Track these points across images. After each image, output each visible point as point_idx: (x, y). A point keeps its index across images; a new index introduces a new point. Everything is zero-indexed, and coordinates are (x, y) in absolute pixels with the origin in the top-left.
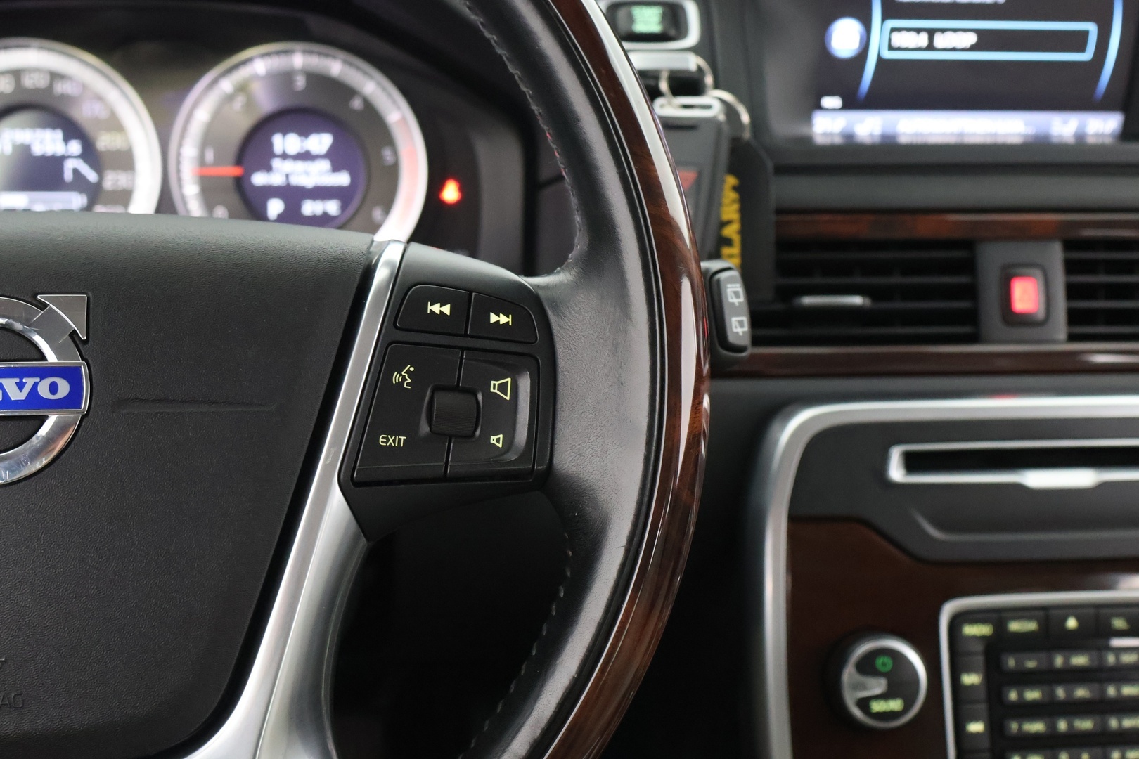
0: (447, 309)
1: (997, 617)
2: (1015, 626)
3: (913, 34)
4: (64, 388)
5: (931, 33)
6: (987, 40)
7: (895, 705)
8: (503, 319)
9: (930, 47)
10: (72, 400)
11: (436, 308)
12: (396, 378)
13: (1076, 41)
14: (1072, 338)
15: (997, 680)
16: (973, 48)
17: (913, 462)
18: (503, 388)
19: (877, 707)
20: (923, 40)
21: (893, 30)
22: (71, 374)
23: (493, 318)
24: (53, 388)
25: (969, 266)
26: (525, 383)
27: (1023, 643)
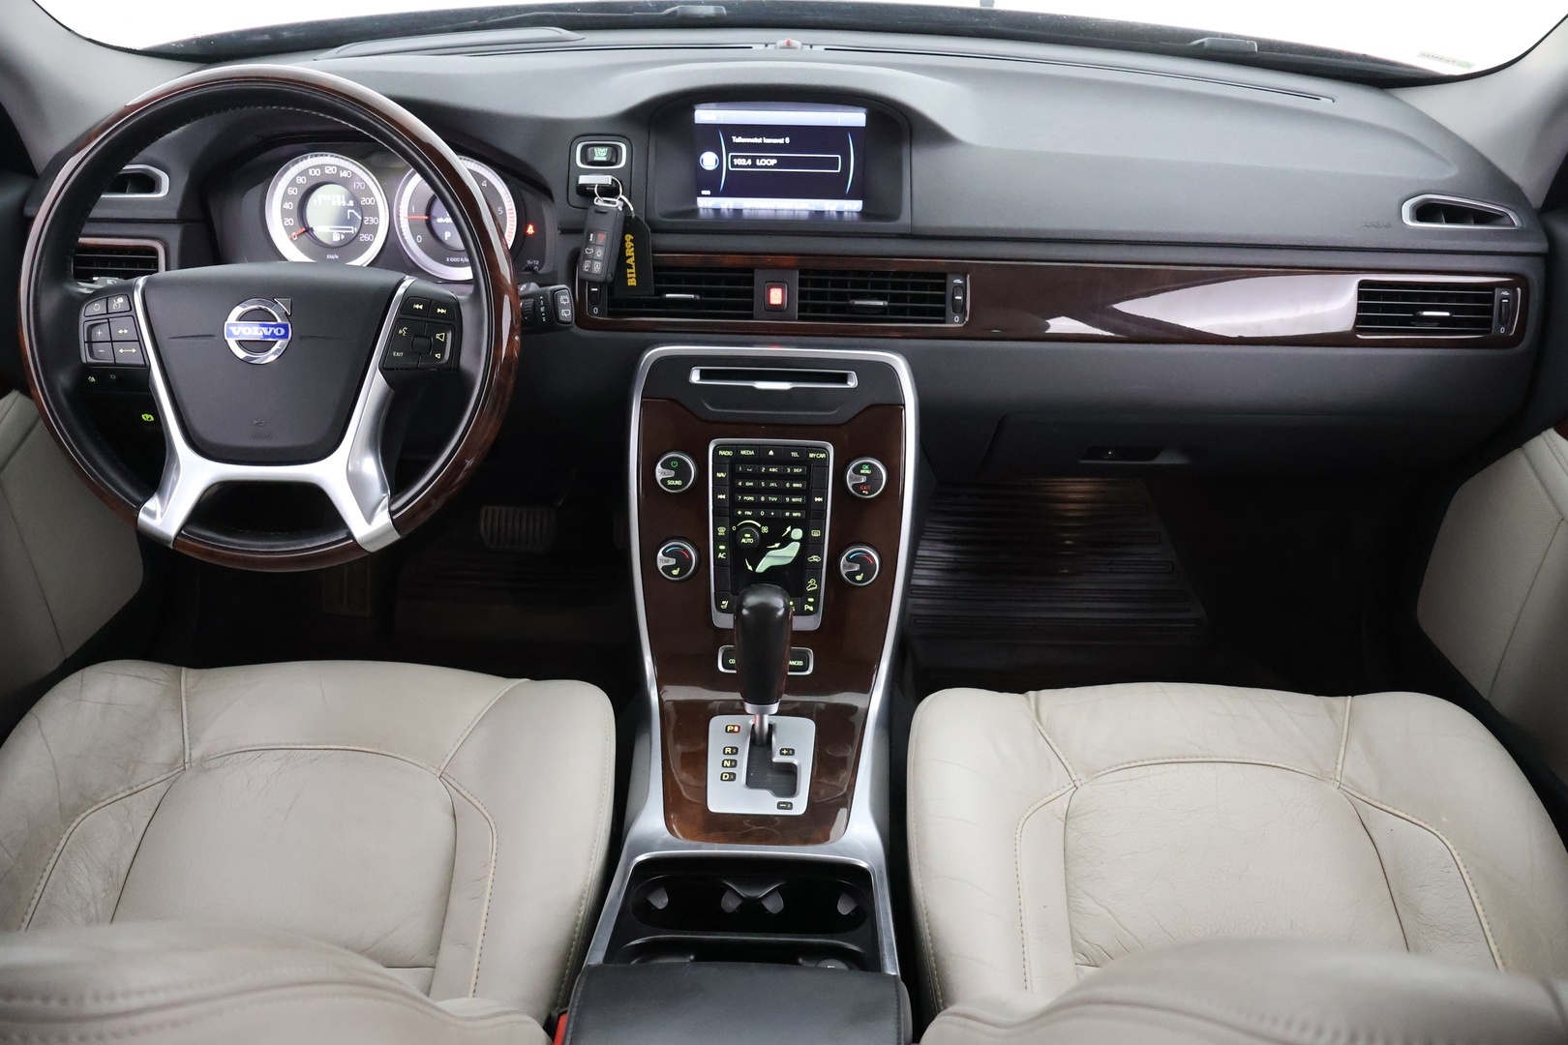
0: (421, 307)
1: (736, 448)
2: (743, 452)
3: (744, 160)
4: (283, 331)
5: (754, 159)
6: (782, 162)
7: (678, 483)
8: (443, 311)
9: (754, 165)
10: (285, 336)
11: (417, 306)
12: (400, 332)
13: (833, 163)
14: (800, 318)
15: (734, 475)
16: (775, 166)
17: (704, 375)
18: (441, 337)
19: (670, 483)
20: (749, 162)
21: (733, 157)
22: (285, 327)
23: (439, 310)
24: (279, 331)
25: (750, 281)
26: (450, 335)
27: (747, 460)
